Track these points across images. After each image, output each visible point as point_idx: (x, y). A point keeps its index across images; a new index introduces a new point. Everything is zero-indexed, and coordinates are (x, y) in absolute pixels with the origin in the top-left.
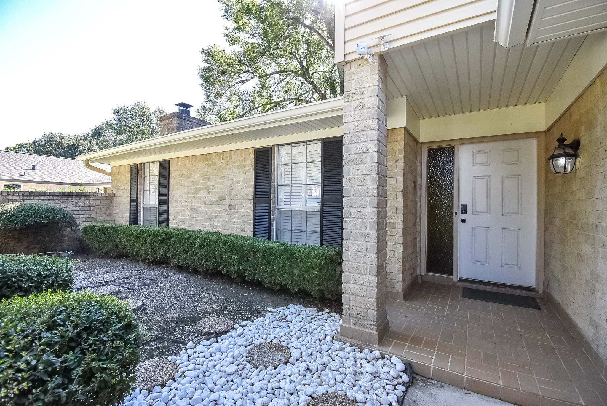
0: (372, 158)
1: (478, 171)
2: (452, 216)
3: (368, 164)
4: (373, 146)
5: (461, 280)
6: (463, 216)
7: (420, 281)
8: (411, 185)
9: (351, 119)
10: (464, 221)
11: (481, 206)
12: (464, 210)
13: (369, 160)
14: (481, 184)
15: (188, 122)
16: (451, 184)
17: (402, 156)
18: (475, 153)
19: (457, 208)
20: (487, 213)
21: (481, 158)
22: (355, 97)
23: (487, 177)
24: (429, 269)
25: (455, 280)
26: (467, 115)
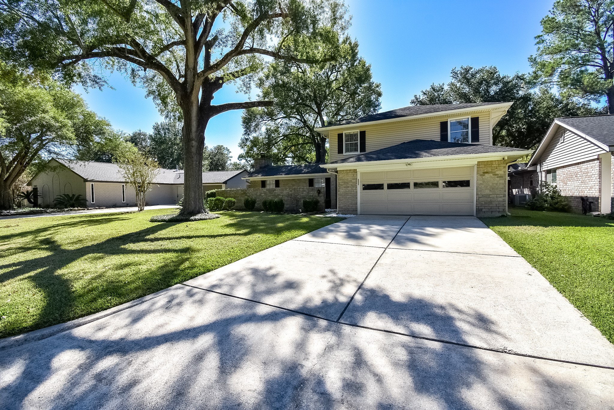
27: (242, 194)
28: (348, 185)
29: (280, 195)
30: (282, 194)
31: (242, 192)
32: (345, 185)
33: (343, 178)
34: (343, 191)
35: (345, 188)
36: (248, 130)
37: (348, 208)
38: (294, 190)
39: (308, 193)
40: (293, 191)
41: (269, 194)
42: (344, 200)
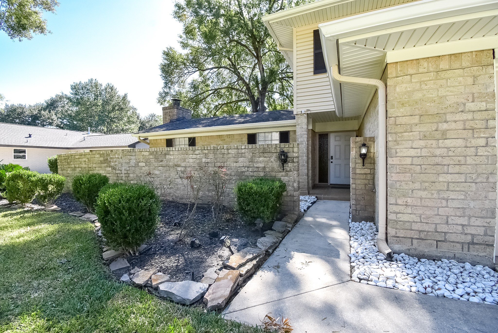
0: (305, 143)
1: (337, 143)
2: (328, 160)
3: (304, 145)
4: (306, 140)
5: (331, 184)
6: (331, 160)
7: (316, 186)
8: (313, 149)
9: (299, 131)
10: (332, 162)
11: (338, 156)
12: (332, 158)
13: (304, 143)
14: (338, 148)
15: (181, 111)
16: (327, 149)
17: (311, 139)
18: (335, 136)
19: (329, 157)
20: (340, 159)
21: (338, 138)
22: (300, 125)
23: (340, 146)
24: (319, 182)
25: (329, 185)
26: (333, 122)
27: (101, 162)
28: (445, 126)
29: (178, 166)
30: (183, 164)
31: (102, 159)
32: (424, 128)
33: (418, 96)
34: (412, 152)
35: (425, 137)
36: (168, 83)
37: (443, 228)
38: (215, 154)
39: (251, 161)
40: (211, 156)
41: (156, 164)
42: (424, 194)
